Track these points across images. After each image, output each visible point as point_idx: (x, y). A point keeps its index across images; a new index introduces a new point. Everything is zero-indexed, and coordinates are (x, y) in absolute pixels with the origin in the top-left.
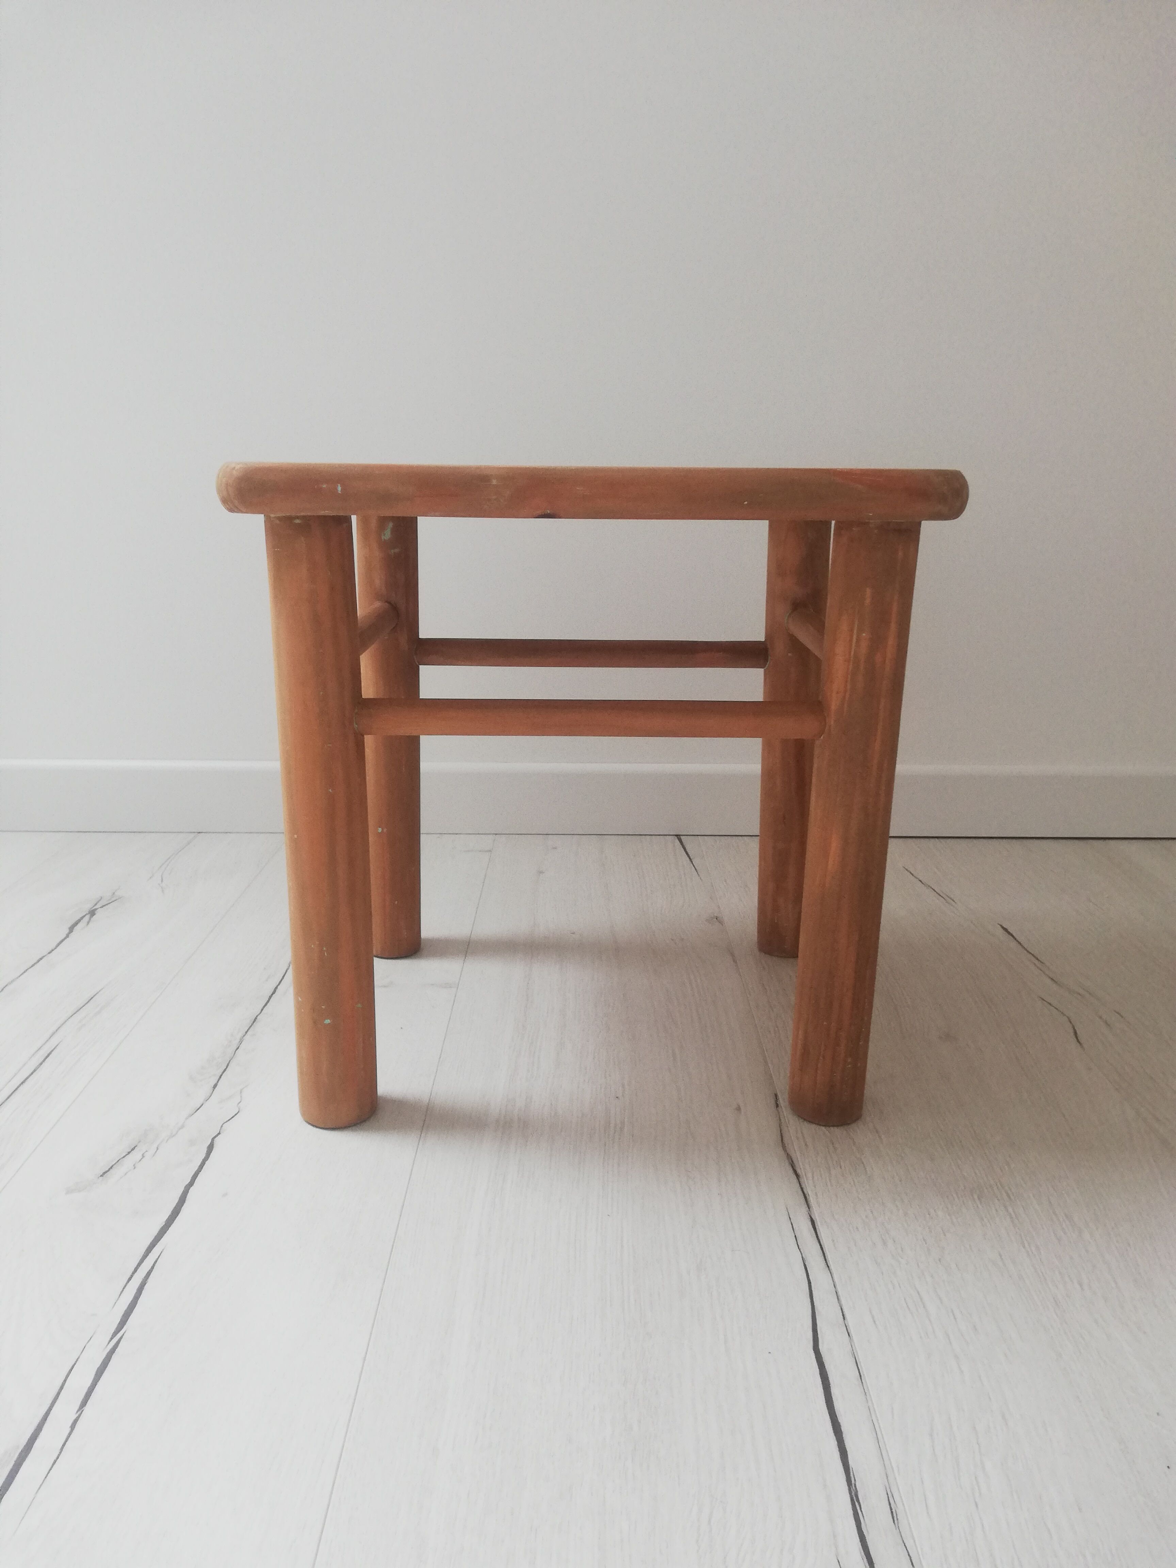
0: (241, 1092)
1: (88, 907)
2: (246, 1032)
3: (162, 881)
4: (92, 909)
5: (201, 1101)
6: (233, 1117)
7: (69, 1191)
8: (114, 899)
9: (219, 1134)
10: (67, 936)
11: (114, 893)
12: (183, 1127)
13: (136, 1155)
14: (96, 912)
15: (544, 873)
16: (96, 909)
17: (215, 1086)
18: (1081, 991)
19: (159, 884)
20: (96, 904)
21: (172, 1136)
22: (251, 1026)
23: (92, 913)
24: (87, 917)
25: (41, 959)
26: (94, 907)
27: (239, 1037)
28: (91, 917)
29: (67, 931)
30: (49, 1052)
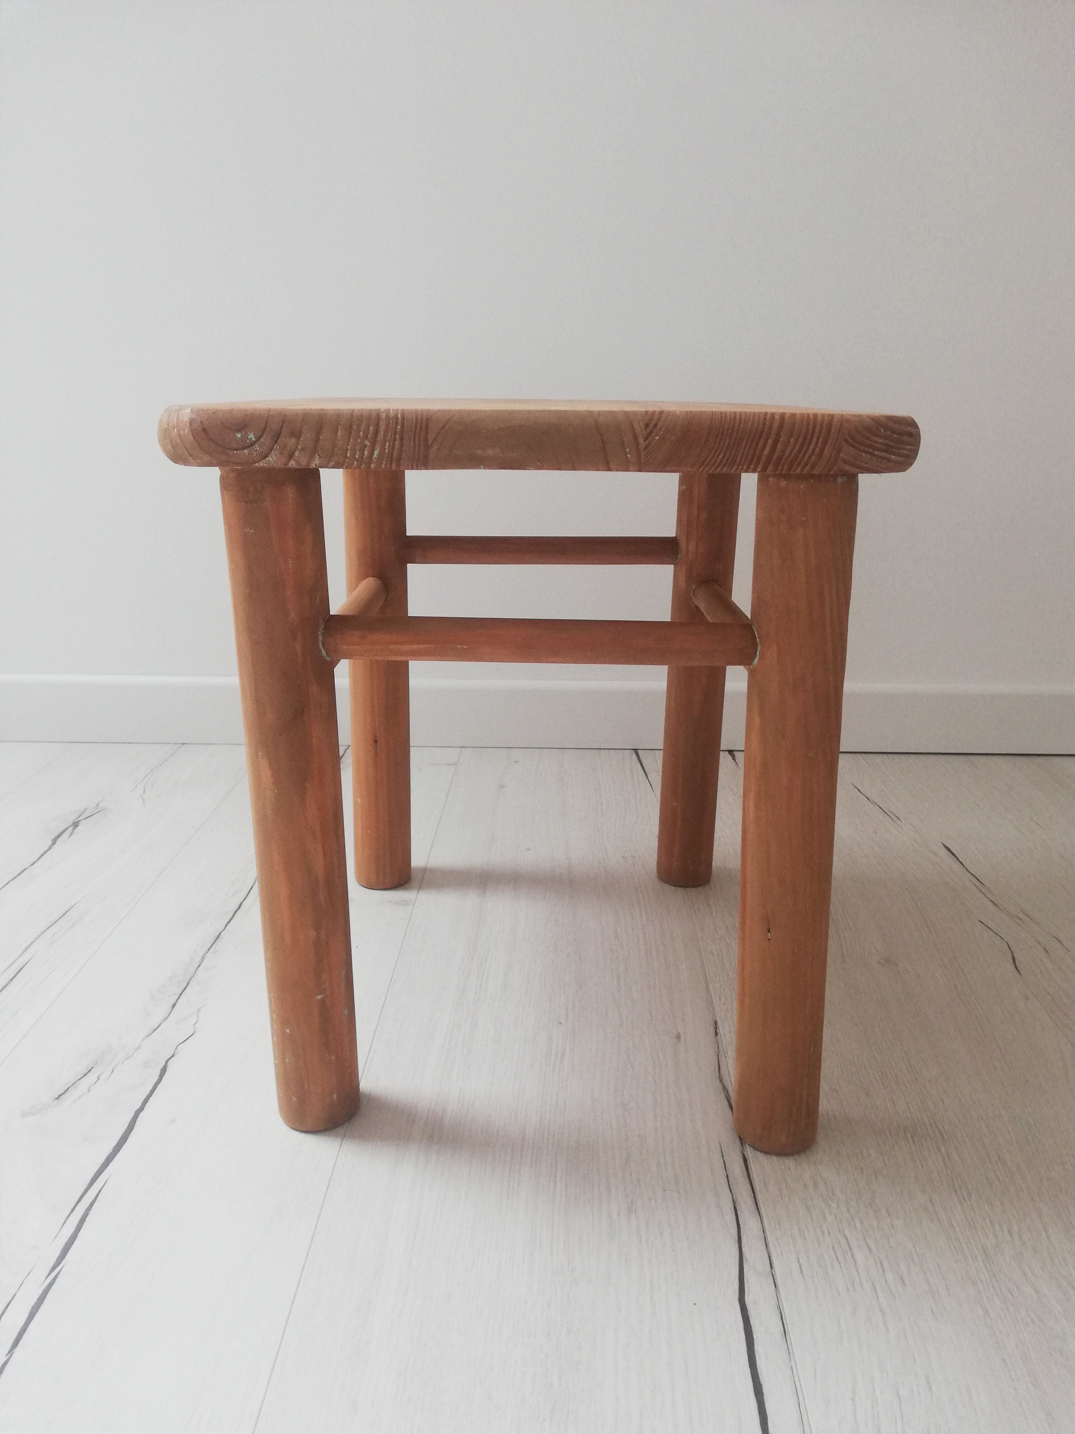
0: (198, 1013)
1: (72, 818)
2: (209, 950)
3: (144, 793)
4: (75, 822)
5: (159, 1021)
6: (188, 1038)
7: (24, 1115)
8: (98, 811)
9: (173, 1056)
10: (50, 848)
11: (98, 805)
12: (139, 1047)
13: (92, 1078)
14: (79, 824)
15: (505, 787)
16: (80, 821)
17: (174, 1006)
18: (1021, 915)
19: (141, 796)
20: (80, 817)
21: (128, 1058)
22: (214, 944)
23: (76, 825)
24: (71, 828)
25: (23, 871)
26: (76, 819)
27: (201, 954)
28: (74, 829)
29: (50, 843)
30: (20, 968)
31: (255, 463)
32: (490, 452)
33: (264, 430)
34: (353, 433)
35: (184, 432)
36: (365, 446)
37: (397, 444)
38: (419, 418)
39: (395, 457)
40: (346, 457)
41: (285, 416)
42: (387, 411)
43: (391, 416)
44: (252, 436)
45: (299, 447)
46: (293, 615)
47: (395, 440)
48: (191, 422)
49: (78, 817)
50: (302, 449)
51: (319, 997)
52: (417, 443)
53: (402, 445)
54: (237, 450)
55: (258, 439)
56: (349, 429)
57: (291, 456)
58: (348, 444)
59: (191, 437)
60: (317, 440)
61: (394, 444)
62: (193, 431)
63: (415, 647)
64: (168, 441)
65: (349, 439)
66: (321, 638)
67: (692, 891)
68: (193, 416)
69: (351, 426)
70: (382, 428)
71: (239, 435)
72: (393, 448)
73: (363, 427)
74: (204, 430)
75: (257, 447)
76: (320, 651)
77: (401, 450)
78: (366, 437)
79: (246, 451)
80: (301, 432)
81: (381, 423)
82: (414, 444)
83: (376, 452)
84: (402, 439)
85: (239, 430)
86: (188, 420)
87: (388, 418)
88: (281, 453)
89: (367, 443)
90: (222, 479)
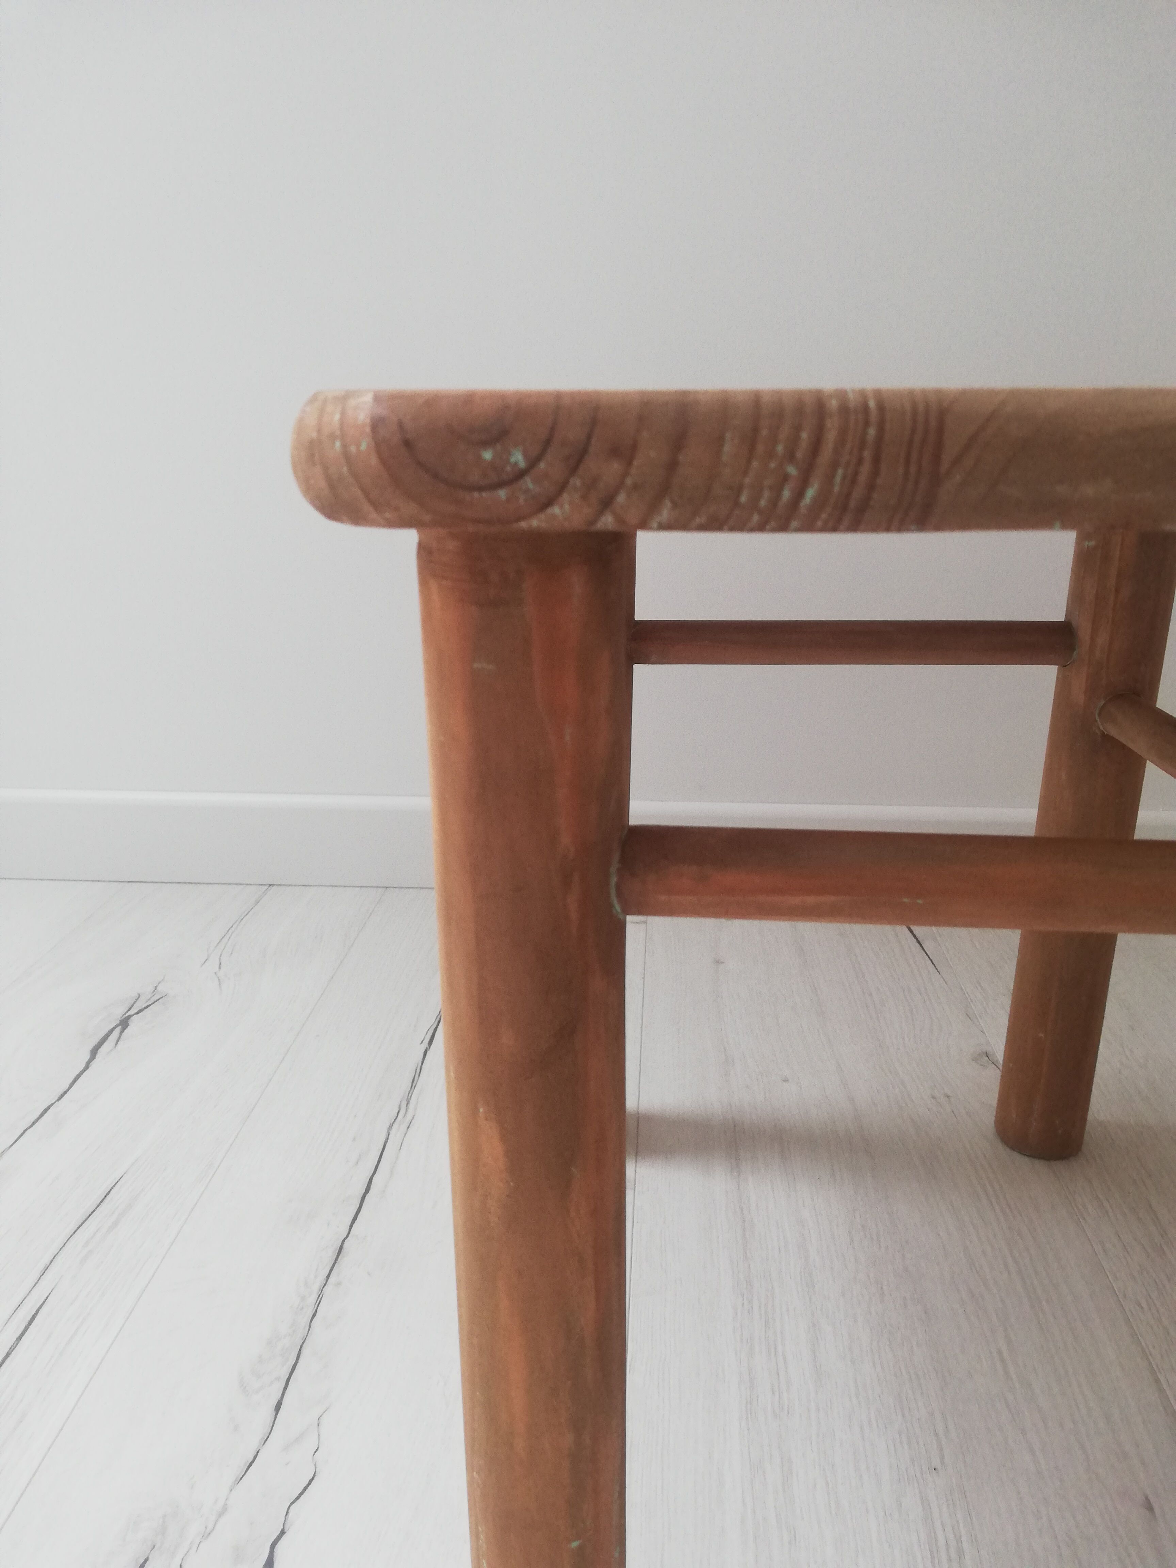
0: (318, 1426)
1: (119, 1012)
2: (328, 1277)
3: (220, 968)
4: (123, 1018)
5: (254, 1443)
6: (304, 1491)
8: (157, 999)
9: (283, 1533)
10: (87, 1067)
11: (156, 988)
14: (130, 1022)
15: (722, 963)
16: (131, 1016)
17: (279, 1405)
19: (216, 973)
20: (130, 1009)
22: (334, 1265)
23: (124, 1023)
24: (118, 1030)
25: (46, 1111)
26: (125, 1014)
27: (316, 1288)
28: (122, 1032)
29: (87, 1057)
30: (34, 1312)
31: (519, 519)
32: (1089, 490)
33: (548, 442)
34: (760, 448)
35: (358, 445)
36: (786, 478)
37: (866, 469)
38: (921, 408)
39: (852, 504)
40: (736, 503)
41: (597, 408)
42: (841, 395)
43: (852, 405)
44: (518, 458)
45: (629, 481)
46: (566, 840)
47: (860, 461)
48: (377, 424)
49: (129, 1010)
50: (636, 487)
51: (575, 1544)
52: (913, 469)
53: (875, 472)
54: (480, 489)
55: (533, 463)
56: (750, 439)
57: (607, 503)
58: (745, 473)
59: (374, 461)
60: (672, 466)
61: (856, 473)
62: (379, 445)
63: (811, 900)
64: (318, 470)
65: (749, 462)
66: (614, 880)
67: (1058, 1165)
68: (381, 411)
69: (756, 430)
70: (831, 437)
71: (488, 455)
72: (854, 481)
73: (785, 432)
74: (408, 444)
75: (528, 483)
76: (611, 906)
77: (871, 487)
78: (790, 456)
79: (502, 494)
80: (634, 447)
81: (829, 423)
82: (906, 473)
83: (810, 493)
84: (877, 460)
85: (486, 444)
86: (368, 421)
87: (844, 409)
88: (584, 497)
89: (792, 470)
90: (424, 551)
